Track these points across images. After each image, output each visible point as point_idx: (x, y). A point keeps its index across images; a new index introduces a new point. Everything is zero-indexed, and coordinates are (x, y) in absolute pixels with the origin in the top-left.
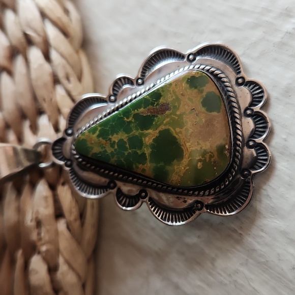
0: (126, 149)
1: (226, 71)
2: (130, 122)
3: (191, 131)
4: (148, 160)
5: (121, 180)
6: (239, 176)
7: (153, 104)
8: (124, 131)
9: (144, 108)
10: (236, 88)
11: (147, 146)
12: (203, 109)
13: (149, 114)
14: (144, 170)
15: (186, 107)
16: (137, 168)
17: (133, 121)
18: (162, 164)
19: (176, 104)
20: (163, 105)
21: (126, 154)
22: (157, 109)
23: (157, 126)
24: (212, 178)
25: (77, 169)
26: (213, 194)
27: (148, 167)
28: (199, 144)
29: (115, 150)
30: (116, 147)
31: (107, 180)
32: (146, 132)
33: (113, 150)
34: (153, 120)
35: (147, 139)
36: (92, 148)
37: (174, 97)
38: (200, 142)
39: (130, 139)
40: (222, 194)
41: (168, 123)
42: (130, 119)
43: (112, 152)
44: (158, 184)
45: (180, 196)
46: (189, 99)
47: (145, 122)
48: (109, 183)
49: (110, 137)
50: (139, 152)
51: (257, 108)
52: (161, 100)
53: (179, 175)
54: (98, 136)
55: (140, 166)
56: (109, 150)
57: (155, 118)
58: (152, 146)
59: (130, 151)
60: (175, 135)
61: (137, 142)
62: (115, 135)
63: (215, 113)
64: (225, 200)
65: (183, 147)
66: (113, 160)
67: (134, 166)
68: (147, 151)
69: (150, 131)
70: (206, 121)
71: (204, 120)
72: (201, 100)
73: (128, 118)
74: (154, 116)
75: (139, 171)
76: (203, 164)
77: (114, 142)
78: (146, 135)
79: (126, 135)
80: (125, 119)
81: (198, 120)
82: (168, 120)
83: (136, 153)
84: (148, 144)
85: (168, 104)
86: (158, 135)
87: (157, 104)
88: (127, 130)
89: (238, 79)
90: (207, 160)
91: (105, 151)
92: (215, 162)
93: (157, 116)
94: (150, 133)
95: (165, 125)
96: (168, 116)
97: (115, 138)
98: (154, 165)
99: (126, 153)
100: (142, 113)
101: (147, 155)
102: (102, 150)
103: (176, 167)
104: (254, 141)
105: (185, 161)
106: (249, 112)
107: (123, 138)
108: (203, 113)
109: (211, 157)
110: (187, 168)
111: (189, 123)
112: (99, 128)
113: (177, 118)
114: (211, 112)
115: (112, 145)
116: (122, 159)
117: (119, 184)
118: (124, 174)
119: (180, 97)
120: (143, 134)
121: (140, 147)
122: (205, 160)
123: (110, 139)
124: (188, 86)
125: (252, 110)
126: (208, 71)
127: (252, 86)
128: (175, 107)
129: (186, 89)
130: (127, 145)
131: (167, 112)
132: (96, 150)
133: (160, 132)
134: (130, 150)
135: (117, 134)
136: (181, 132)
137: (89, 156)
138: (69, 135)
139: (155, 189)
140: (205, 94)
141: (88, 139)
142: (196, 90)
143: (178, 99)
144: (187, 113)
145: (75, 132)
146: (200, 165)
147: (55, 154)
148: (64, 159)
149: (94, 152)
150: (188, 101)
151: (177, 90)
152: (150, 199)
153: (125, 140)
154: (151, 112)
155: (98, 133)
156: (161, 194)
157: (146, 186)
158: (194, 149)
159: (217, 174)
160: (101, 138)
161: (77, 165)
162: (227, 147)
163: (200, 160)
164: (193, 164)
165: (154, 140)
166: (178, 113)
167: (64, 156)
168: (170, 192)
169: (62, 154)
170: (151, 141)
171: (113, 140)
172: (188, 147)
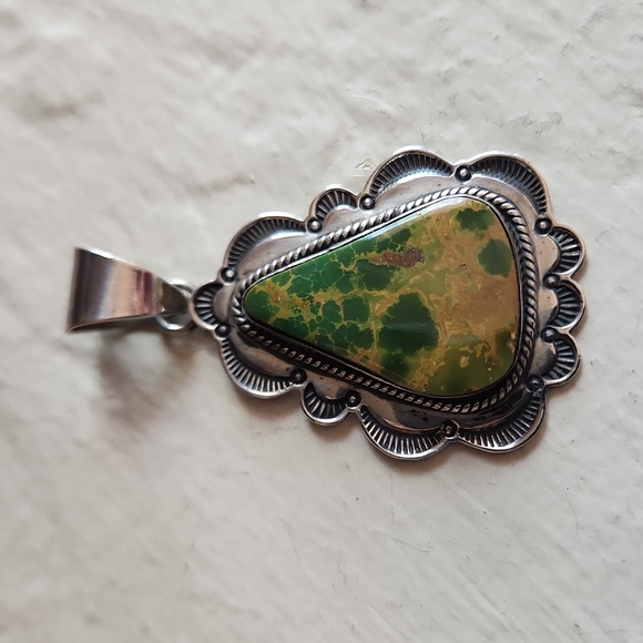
0: (338, 319)
1: (520, 205)
2: (349, 274)
3: (455, 301)
4: (375, 343)
5: (317, 371)
6: (522, 386)
7: (393, 247)
8: (338, 286)
9: (378, 252)
10: (536, 237)
11: (376, 318)
12: (481, 268)
13: (386, 263)
14: (365, 358)
15: (452, 260)
16: (355, 352)
17: (356, 271)
18: (399, 351)
19: (435, 253)
20: (411, 251)
21: (337, 328)
22: (400, 256)
23: (398, 287)
24: (483, 386)
25: (237, 340)
26: (475, 412)
27: (373, 356)
28: (467, 326)
29: (319, 318)
30: (320, 313)
31: (291, 367)
32: (375, 293)
33: (315, 318)
34: (392, 275)
35: (378, 305)
36: (277, 310)
37: (432, 241)
38: (469, 322)
39: (346, 302)
40: (491, 414)
41: (417, 284)
42: (351, 268)
43: (312, 320)
44: (383, 385)
45: (417, 409)
46: (459, 247)
47: (376, 278)
48: (294, 373)
49: (312, 294)
50: (361, 327)
51: (566, 274)
52: (410, 243)
53: (427, 375)
54: (290, 290)
55: (360, 350)
56: (308, 317)
57: (396, 273)
58: (385, 319)
59: (345, 323)
60: (427, 305)
61: (358, 309)
62: (321, 292)
63: (499, 277)
64: (494, 423)
66: (312, 335)
67: (349, 350)
68: (375, 326)
69: (384, 293)
70: (482, 289)
71: (479, 286)
72: (479, 252)
73: (347, 266)
74: (393, 268)
75: (356, 359)
76: (469, 361)
77: (318, 304)
78: (376, 300)
79: (342, 295)
80: (342, 267)
81: (470, 284)
82: (418, 277)
83: (355, 326)
84: (379, 314)
85: (421, 251)
86: (397, 302)
87: (402, 248)
88: (344, 284)
89: (539, 221)
90: (478, 355)
91: (301, 318)
92: (490, 359)
93: (399, 269)
94: (383, 297)
95: (412, 286)
96: (417, 272)
97: (321, 297)
98: (385, 351)
99: (337, 326)
100: (374, 260)
101: (374, 333)
102: (294, 316)
103: (422, 360)
104: (555, 330)
105: (439, 352)
106: (551, 280)
107: (334, 298)
108: (480, 274)
109: (484, 350)
110: (443, 363)
111: (454, 288)
112: (293, 276)
113: (433, 276)
114: (493, 274)
115: (314, 310)
116: (329, 336)
117: (311, 376)
118: (325, 361)
119: (442, 240)
120: (370, 296)
121: (364, 320)
122: (475, 353)
123: (311, 298)
124: (459, 224)
125: (558, 277)
126: (491, 200)
127: (561, 237)
128: (432, 258)
129: (454, 229)
130: (341, 313)
131: (418, 265)
132: (284, 313)
133: (402, 298)
134: (345, 320)
135: (325, 291)
136: (438, 302)
137: (269, 323)
138: (228, 280)
139: (376, 392)
140: (485, 242)
141: (271, 293)
142: (472, 234)
143: (438, 244)
144: (452, 270)
145: (240, 275)
146: (464, 361)
147: (197, 310)
148: (215, 320)
149: (280, 315)
150: (456, 251)
151: (438, 228)
152: (363, 409)
153: (339, 303)
154: (389, 261)
155: (289, 283)
156: (385, 402)
157: (361, 386)
158: (457, 332)
159: (491, 380)
160: (294, 295)
161: (239, 334)
162: (513, 336)
163: (466, 353)
164: (453, 357)
165: (389, 309)
166: (437, 268)
167: (214, 316)
168: (402, 401)
169: (212, 312)
170: (384, 311)
171: (316, 300)
172: (447, 328)
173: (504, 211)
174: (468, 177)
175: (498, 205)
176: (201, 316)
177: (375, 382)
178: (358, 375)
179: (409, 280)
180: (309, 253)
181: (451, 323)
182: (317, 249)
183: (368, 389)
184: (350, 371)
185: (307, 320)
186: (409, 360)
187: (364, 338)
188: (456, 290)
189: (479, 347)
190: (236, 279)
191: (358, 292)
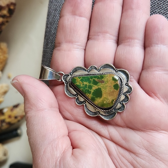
1: (124, 80)
2: (91, 81)
3: (107, 92)
5: (80, 95)
6: (113, 110)
7: (100, 79)
8: (88, 82)
10: (125, 86)
12: (113, 88)
13: (98, 81)
14: (89, 96)
16: (87, 94)
18: (95, 97)
19: (107, 82)
21: (86, 89)
22: (100, 81)
23: (98, 86)
24: (107, 107)
25: (68, 85)
26: (104, 112)
27: (90, 96)
30: (84, 86)
31: (76, 93)
35: (94, 88)
36: (77, 83)
38: (108, 96)
40: (107, 113)
41: (102, 86)
45: (95, 108)
47: (96, 83)
48: (76, 94)
50: (90, 90)
51: (128, 94)
52: (103, 79)
53: (98, 102)
54: (80, 80)
56: (82, 86)
58: (94, 91)
60: (102, 91)
61: (90, 87)
64: (107, 115)
65: (102, 95)
66: (81, 89)
67: (86, 94)
68: (92, 91)
69: (96, 86)
70: (112, 91)
72: (114, 85)
73: (91, 79)
74: (99, 83)
76: (106, 102)
81: (110, 90)
83: (89, 90)
84: (93, 89)
85: (104, 81)
86: (97, 88)
88: (90, 83)
89: (126, 83)
92: (109, 103)
94: (95, 87)
95: (101, 87)
96: (102, 84)
97: (85, 83)
98: (92, 96)
100: (96, 80)
103: (98, 99)
104: (123, 103)
105: (101, 99)
109: (109, 101)
110: (101, 101)
112: (82, 78)
114: (115, 89)
115: (83, 85)
116: (84, 90)
117: (79, 96)
118: (82, 94)
120: (93, 86)
121: (91, 89)
125: (126, 94)
127: (129, 87)
128: (106, 83)
129: (111, 79)
130: (87, 87)
131: (103, 83)
132: (78, 84)
136: (104, 91)
137: (75, 84)
138: (70, 75)
139: (89, 102)
140: (116, 83)
141: (77, 79)
142: (114, 81)
143: (108, 81)
144: (108, 86)
145: (73, 75)
147: (63, 78)
148: (66, 81)
149: (77, 84)
150: (110, 83)
151: (108, 79)
152: (86, 105)
153: (88, 85)
155: (81, 79)
156: (89, 105)
157: (86, 100)
159: (108, 107)
162: (115, 101)
164: (103, 101)
166: (106, 85)
167: (66, 80)
168: (92, 105)
169: (66, 79)
170: (95, 89)
171: (84, 83)
172: (104, 96)
173: (121, 80)
174: (117, 72)
175: (120, 78)
176: (64, 79)
177: (89, 101)
178: (87, 98)
179: (100, 85)
180: (86, 75)
182: (87, 75)
183: (87, 101)
184: (85, 97)
185: (81, 86)
186: (96, 99)
187: (90, 93)
188: (108, 90)
189: (108, 101)
190: (72, 75)
191: (91, 84)
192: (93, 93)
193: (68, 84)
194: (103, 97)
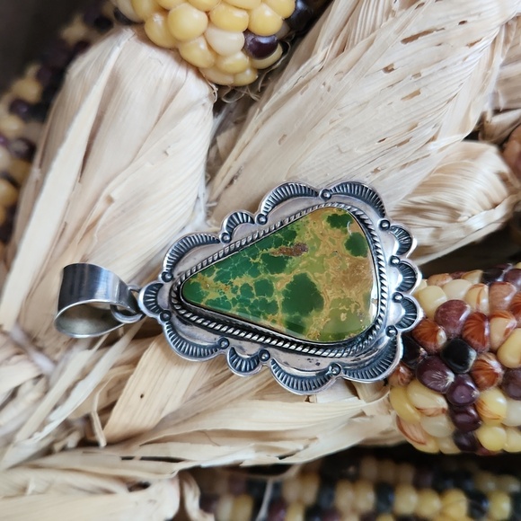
0: (252, 296)
1: (368, 212)
2: (257, 264)
3: (333, 276)
4: (280, 310)
5: (237, 337)
6: (383, 334)
7: (286, 244)
8: (249, 273)
9: (276, 247)
10: (380, 233)
11: (279, 292)
12: (348, 252)
13: (281, 255)
15: (327, 249)
16: (265, 318)
17: (261, 262)
18: (297, 314)
19: (315, 245)
20: (298, 245)
22: (291, 249)
23: (291, 270)
24: (358, 333)
25: (177, 322)
26: (352, 356)
27: (276, 322)
28: (343, 292)
29: (238, 297)
30: (239, 293)
31: (218, 337)
32: (276, 276)
33: (235, 297)
34: (287, 262)
35: (279, 284)
36: (207, 293)
37: (312, 237)
38: (344, 289)
39: (257, 284)
40: (363, 355)
41: (306, 267)
42: (257, 260)
43: (234, 299)
44: (286, 341)
45: (311, 357)
46: (330, 239)
47: (277, 265)
48: (221, 341)
49: (232, 280)
50: (269, 300)
52: (296, 240)
53: (319, 328)
54: (216, 280)
55: (270, 316)
56: (230, 296)
57: (289, 260)
58: (286, 293)
59: (257, 298)
60: (313, 280)
61: (265, 288)
62: (238, 278)
63: (361, 258)
65: (322, 295)
66: (234, 310)
67: (262, 317)
68: (279, 299)
69: (282, 275)
70: (350, 266)
71: (348, 264)
72: (345, 242)
73: (254, 258)
74: (287, 258)
75: (267, 323)
76: (347, 316)
77: (237, 287)
78: (277, 280)
79: (252, 279)
80: (251, 260)
81: (341, 264)
82: (305, 262)
83: (264, 300)
84: (280, 290)
85: (305, 245)
86: (292, 280)
87: (292, 244)
88: (254, 272)
89: (382, 222)
90: (353, 311)
91: (225, 297)
92: (361, 313)
93: (291, 258)
94: (282, 278)
95: (301, 268)
96: (304, 258)
97: (238, 282)
98: (287, 315)
99: (252, 301)
100: (273, 253)
101: (278, 303)
102: (220, 297)
103: (314, 318)
105: (326, 311)
106: (396, 261)
107: (247, 282)
108: (348, 256)
109: (356, 307)
110: (329, 319)
111: (331, 267)
112: (217, 270)
113: (315, 261)
114: (356, 256)
115: (234, 291)
116: (247, 308)
117: (234, 342)
118: (243, 329)
119: (319, 236)
120: (273, 278)
121: (270, 294)
122: (350, 311)
123: (231, 283)
124: (329, 224)
125: (398, 258)
127: (397, 231)
128: (313, 248)
129: (326, 228)
130: (254, 291)
131: (304, 254)
132: (213, 296)
133: (295, 277)
134: (257, 296)
135: (240, 277)
136: (320, 278)
137: (202, 304)
138: (167, 281)
139: (281, 348)
140: (349, 234)
141: (202, 282)
142: (339, 230)
143: (317, 240)
144: (328, 255)
145: (175, 276)
146: (343, 317)
147: (146, 303)
148: (159, 310)
149: (209, 298)
150: (329, 242)
151: (315, 229)
152: (273, 362)
153: (251, 285)
154: (284, 253)
155: (215, 275)
157: (269, 345)
158: (336, 297)
159: (363, 328)
160: (219, 282)
161: (177, 317)
163: (344, 311)
164: (335, 315)
165: (287, 286)
166: (317, 255)
167: (158, 307)
168: (300, 353)
169: (156, 304)
170: (284, 287)
171: (235, 284)
172: (329, 294)
173: (358, 217)
174: (330, 197)
176: (148, 308)
178: (267, 336)
179: (298, 266)
180: (225, 255)
181: (331, 291)
182: (230, 252)
183: (274, 346)
184: (261, 334)
185: (229, 298)
186: (305, 319)
188: (333, 269)
189: (353, 306)
190: (172, 278)
191: (264, 276)
192: (285, 303)
193: (174, 316)
194: (327, 304)
